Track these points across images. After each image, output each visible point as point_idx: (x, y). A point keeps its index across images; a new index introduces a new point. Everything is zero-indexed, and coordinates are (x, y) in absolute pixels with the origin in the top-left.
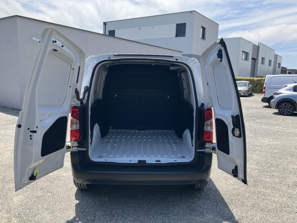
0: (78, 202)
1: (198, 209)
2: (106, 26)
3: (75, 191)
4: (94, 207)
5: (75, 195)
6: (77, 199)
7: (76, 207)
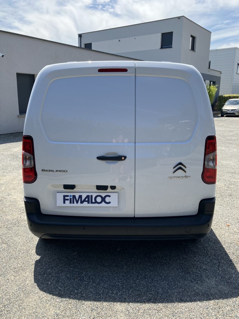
0: (38, 257)
1: (193, 270)
2: (82, 38)
3: (37, 242)
4: (58, 266)
5: (36, 248)
6: (38, 253)
7: (35, 266)
